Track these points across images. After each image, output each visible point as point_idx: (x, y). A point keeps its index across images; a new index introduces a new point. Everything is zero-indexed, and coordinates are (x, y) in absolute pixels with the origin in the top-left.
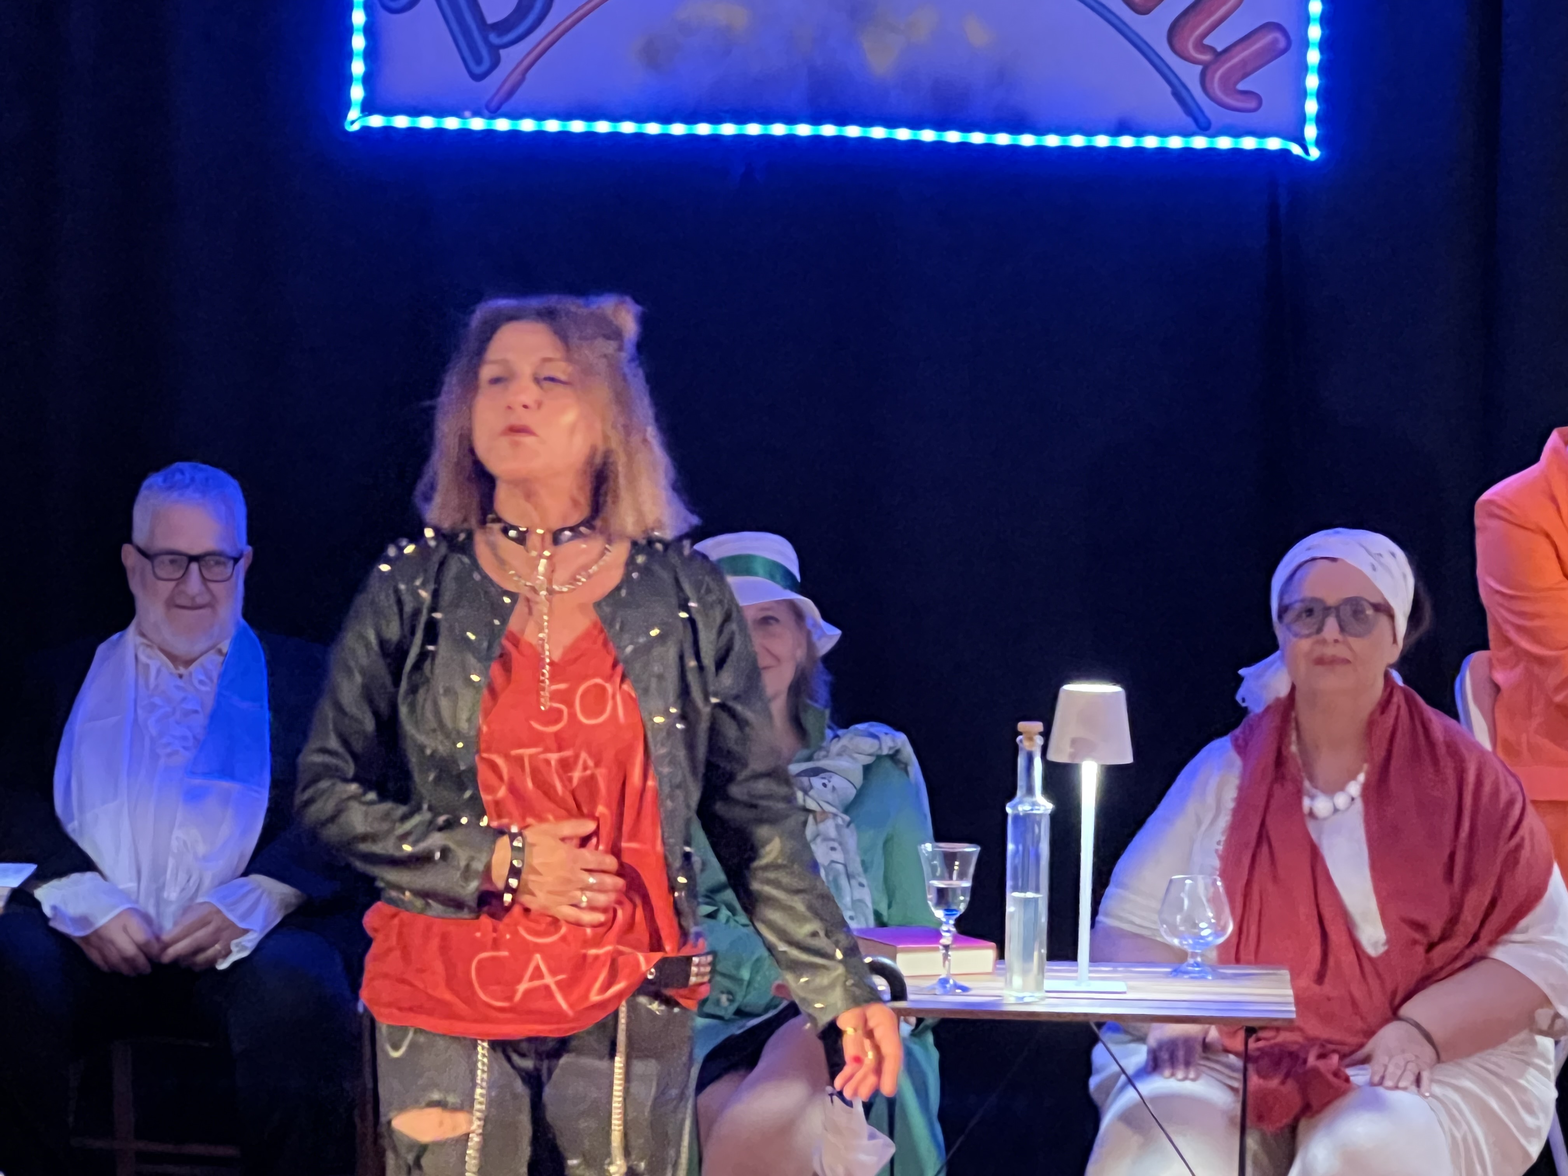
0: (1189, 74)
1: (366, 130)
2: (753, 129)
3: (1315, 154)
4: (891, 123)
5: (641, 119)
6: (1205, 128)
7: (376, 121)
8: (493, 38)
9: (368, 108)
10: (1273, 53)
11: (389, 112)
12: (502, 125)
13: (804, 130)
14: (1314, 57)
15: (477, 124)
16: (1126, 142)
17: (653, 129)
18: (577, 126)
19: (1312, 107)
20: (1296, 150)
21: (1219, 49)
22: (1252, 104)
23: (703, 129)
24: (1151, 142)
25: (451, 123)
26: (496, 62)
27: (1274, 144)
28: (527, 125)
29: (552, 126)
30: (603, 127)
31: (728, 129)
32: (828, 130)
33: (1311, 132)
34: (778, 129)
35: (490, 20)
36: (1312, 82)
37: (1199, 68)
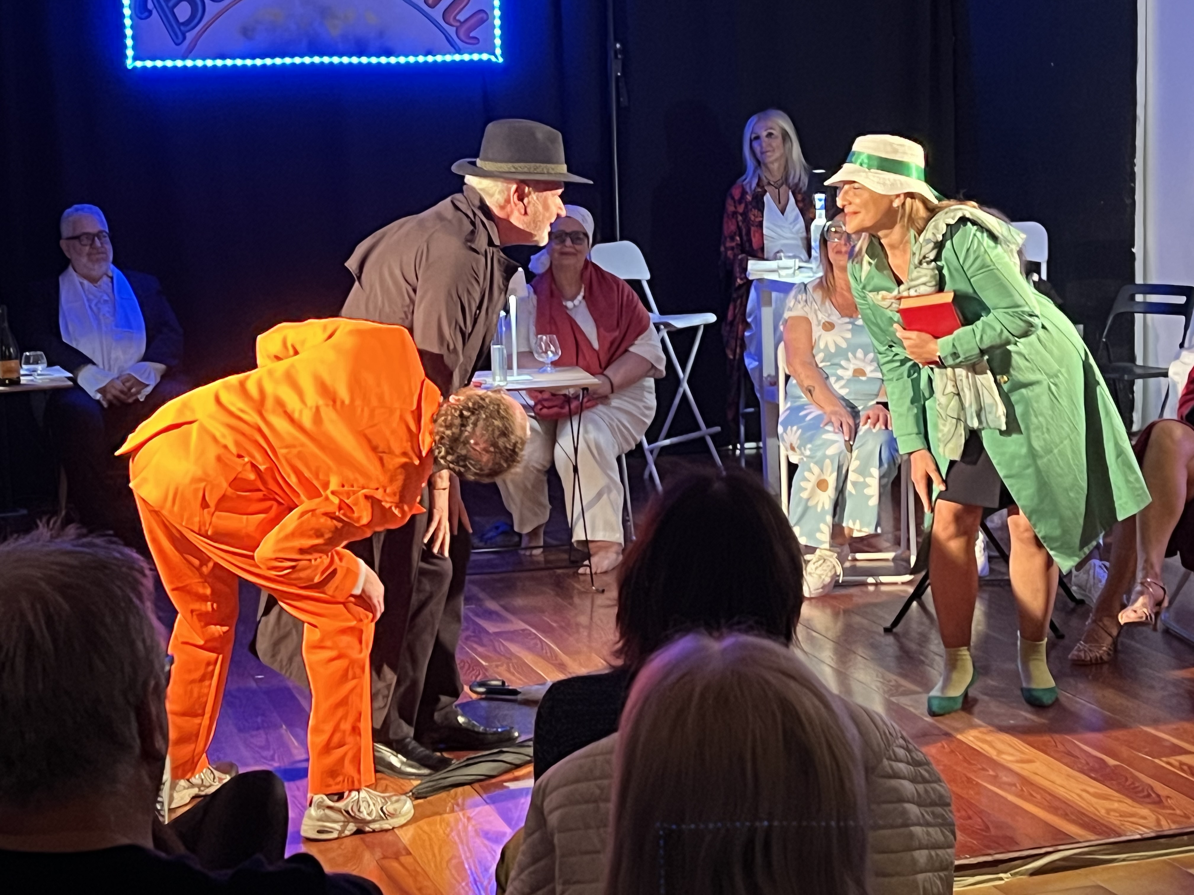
0: (451, 31)
1: (135, 68)
2: (288, 61)
3: (501, 60)
4: (341, 55)
5: (243, 58)
6: (459, 52)
7: (139, 64)
8: (182, 28)
9: (135, 58)
10: (482, 21)
11: (142, 59)
12: (189, 63)
13: (307, 60)
14: (497, 22)
15: (179, 63)
16: (430, 59)
17: (249, 62)
18: (219, 63)
19: (498, 42)
20: (493, 59)
21: (462, 20)
22: (476, 41)
23: (268, 61)
24: (439, 58)
25: (169, 63)
26: (184, 38)
27: (485, 57)
28: (199, 63)
29: (209, 63)
30: (229, 62)
31: (278, 61)
32: (317, 60)
33: (498, 51)
34: (297, 60)
35: (181, 20)
36: (498, 32)
37: (455, 29)
